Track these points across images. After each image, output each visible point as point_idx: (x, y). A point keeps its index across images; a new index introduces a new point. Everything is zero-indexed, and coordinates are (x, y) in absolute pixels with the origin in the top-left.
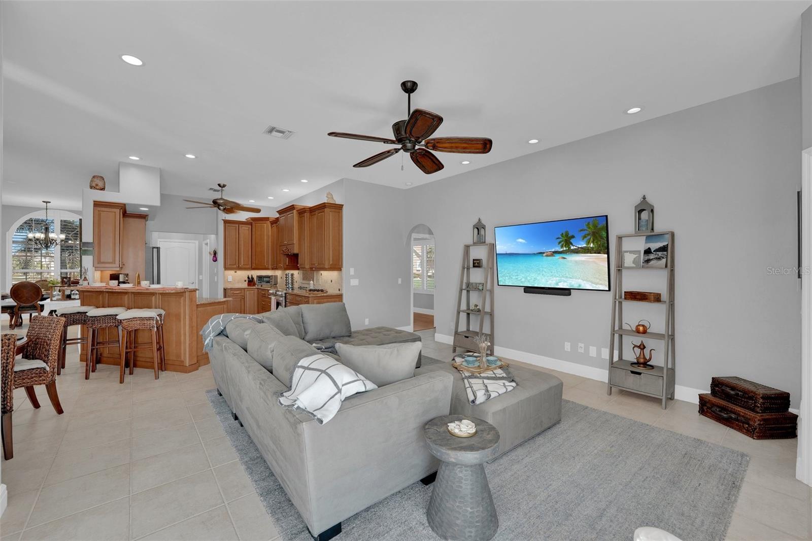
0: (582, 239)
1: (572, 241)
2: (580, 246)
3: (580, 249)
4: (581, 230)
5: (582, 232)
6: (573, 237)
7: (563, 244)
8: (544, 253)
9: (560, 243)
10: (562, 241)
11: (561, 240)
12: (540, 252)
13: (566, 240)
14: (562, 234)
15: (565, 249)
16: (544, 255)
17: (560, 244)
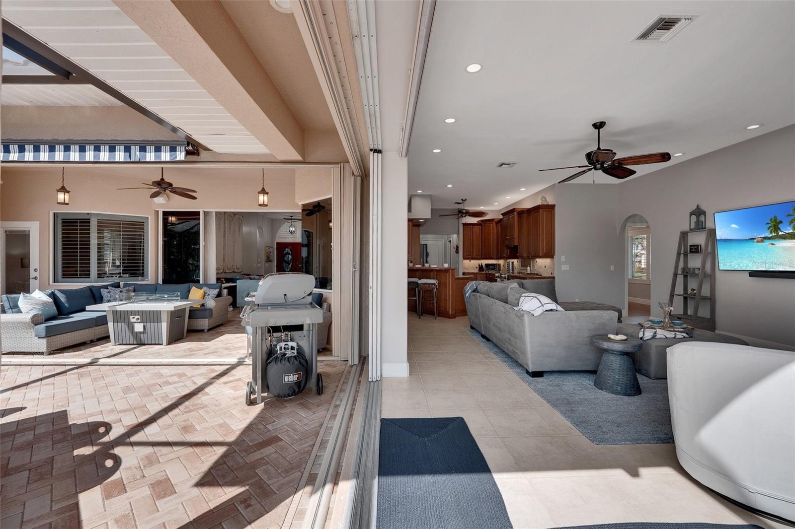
0: (789, 224)
1: (780, 226)
2: (787, 232)
3: (787, 235)
4: (789, 215)
5: (789, 217)
6: (781, 222)
7: (772, 230)
8: (755, 239)
9: (769, 228)
10: (771, 227)
11: (770, 225)
12: (751, 237)
13: (774, 225)
14: (771, 219)
15: (773, 234)
16: (755, 241)
17: (770, 230)
